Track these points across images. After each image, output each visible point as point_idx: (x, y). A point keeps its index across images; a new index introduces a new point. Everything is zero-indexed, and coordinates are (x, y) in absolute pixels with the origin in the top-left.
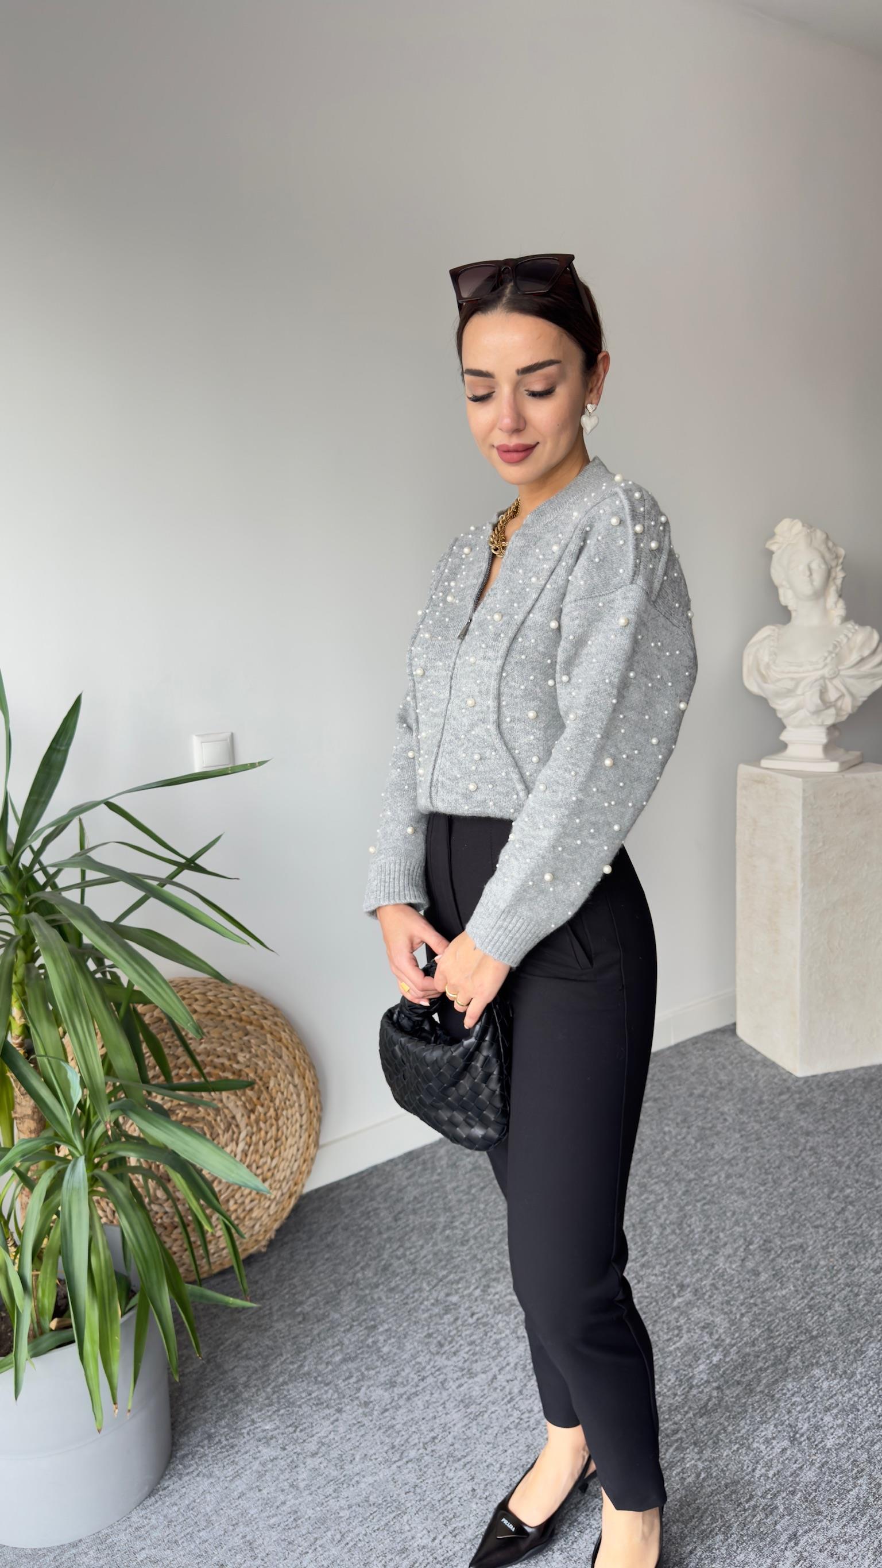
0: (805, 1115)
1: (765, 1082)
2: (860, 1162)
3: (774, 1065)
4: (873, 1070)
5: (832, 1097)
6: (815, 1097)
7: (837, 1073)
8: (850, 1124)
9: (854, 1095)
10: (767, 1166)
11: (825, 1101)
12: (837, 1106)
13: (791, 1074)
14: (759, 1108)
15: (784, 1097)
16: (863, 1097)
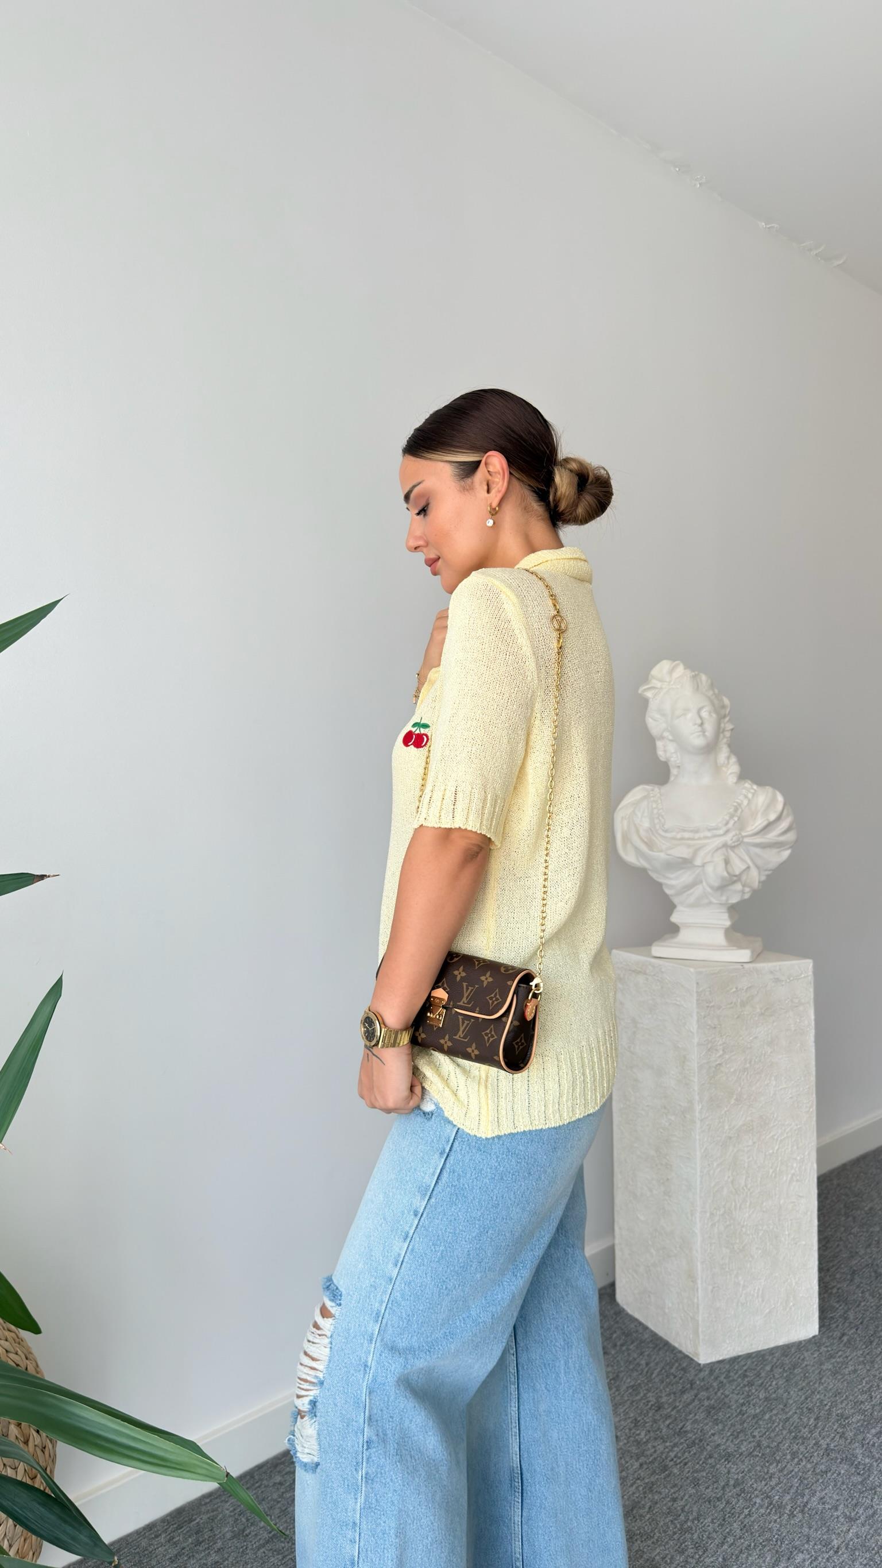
0: (720, 1426)
1: (658, 1375)
2: (805, 1506)
3: (667, 1344)
4: (793, 1350)
5: (749, 1396)
6: (727, 1396)
7: (749, 1356)
8: (779, 1439)
9: (775, 1392)
10: (682, 1517)
11: (743, 1401)
12: (758, 1411)
13: (692, 1359)
14: (657, 1417)
15: (687, 1397)
16: (789, 1393)
